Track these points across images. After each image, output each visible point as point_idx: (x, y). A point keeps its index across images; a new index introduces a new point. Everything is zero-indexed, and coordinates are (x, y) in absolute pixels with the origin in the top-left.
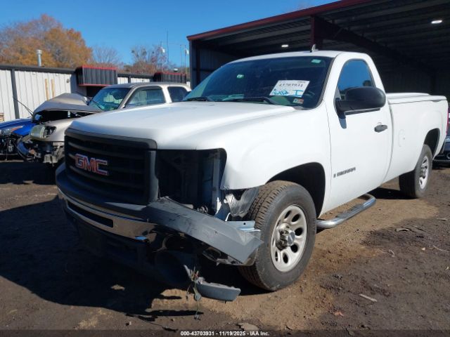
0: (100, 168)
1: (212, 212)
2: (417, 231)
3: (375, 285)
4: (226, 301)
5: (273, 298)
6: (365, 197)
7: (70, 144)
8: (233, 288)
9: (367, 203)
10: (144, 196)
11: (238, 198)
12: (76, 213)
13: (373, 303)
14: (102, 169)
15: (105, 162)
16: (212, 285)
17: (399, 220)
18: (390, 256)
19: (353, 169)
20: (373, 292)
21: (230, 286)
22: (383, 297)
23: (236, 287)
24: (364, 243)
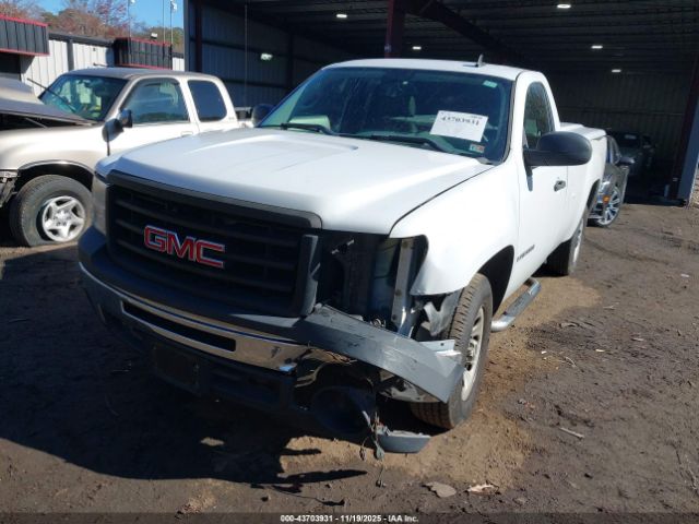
0: (204, 255)
1: (392, 327)
2: (586, 326)
3: (571, 412)
4: (406, 453)
5: (451, 440)
6: (529, 283)
7: (121, 203)
8: (421, 436)
9: (532, 290)
10: (294, 305)
11: (438, 308)
12: (142, 321)
13: (580, 439)
14: (209, 257)
15: (221, 247)
16: (396, 434)
17: (558, 309)
18: (570, 367)
19: (533, 248)
20: (573, 421)
21: (417, 433)
22: (587, 428)
23: (424, 433)
24: (530, 346)
